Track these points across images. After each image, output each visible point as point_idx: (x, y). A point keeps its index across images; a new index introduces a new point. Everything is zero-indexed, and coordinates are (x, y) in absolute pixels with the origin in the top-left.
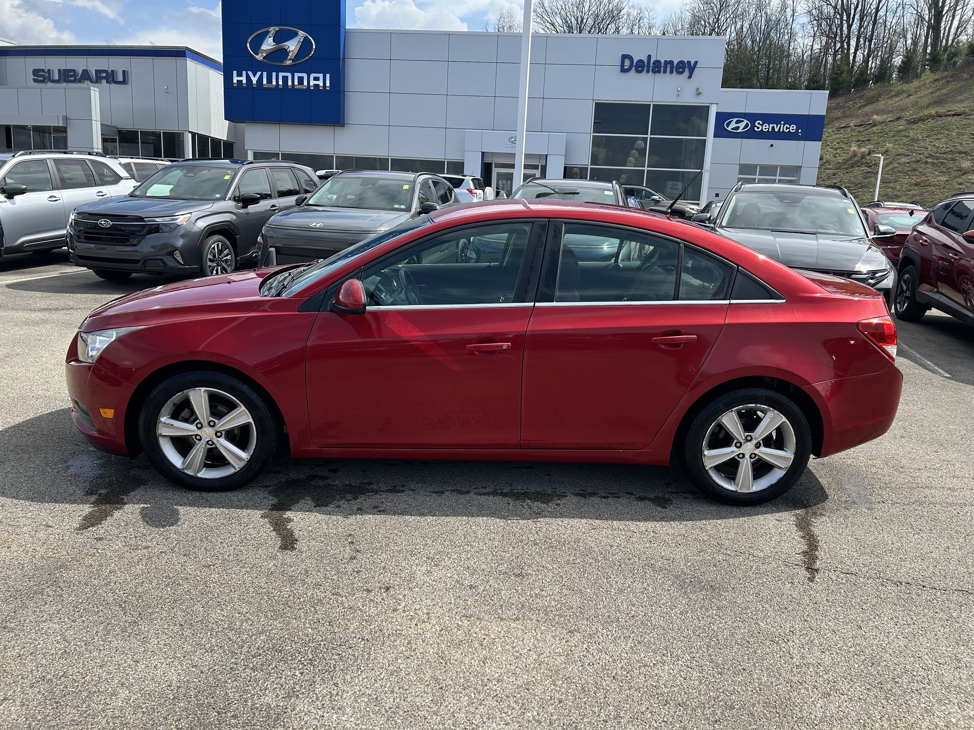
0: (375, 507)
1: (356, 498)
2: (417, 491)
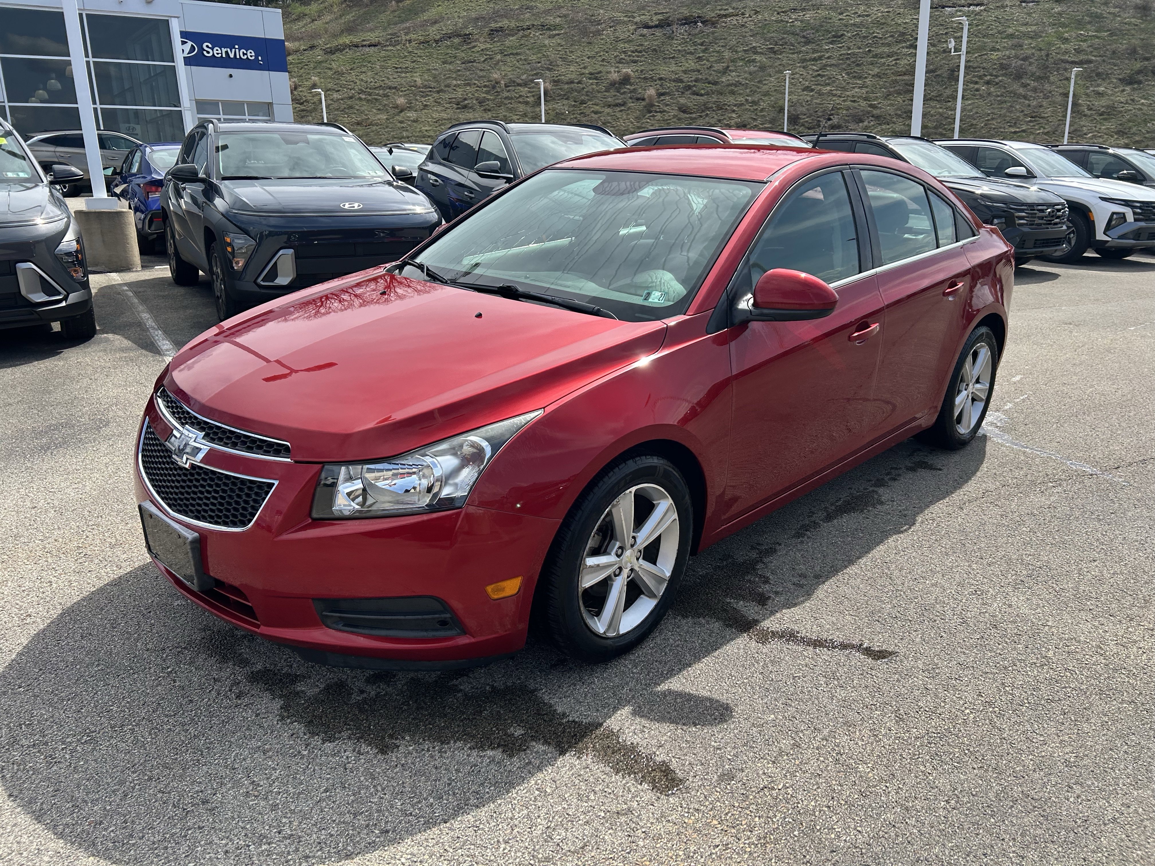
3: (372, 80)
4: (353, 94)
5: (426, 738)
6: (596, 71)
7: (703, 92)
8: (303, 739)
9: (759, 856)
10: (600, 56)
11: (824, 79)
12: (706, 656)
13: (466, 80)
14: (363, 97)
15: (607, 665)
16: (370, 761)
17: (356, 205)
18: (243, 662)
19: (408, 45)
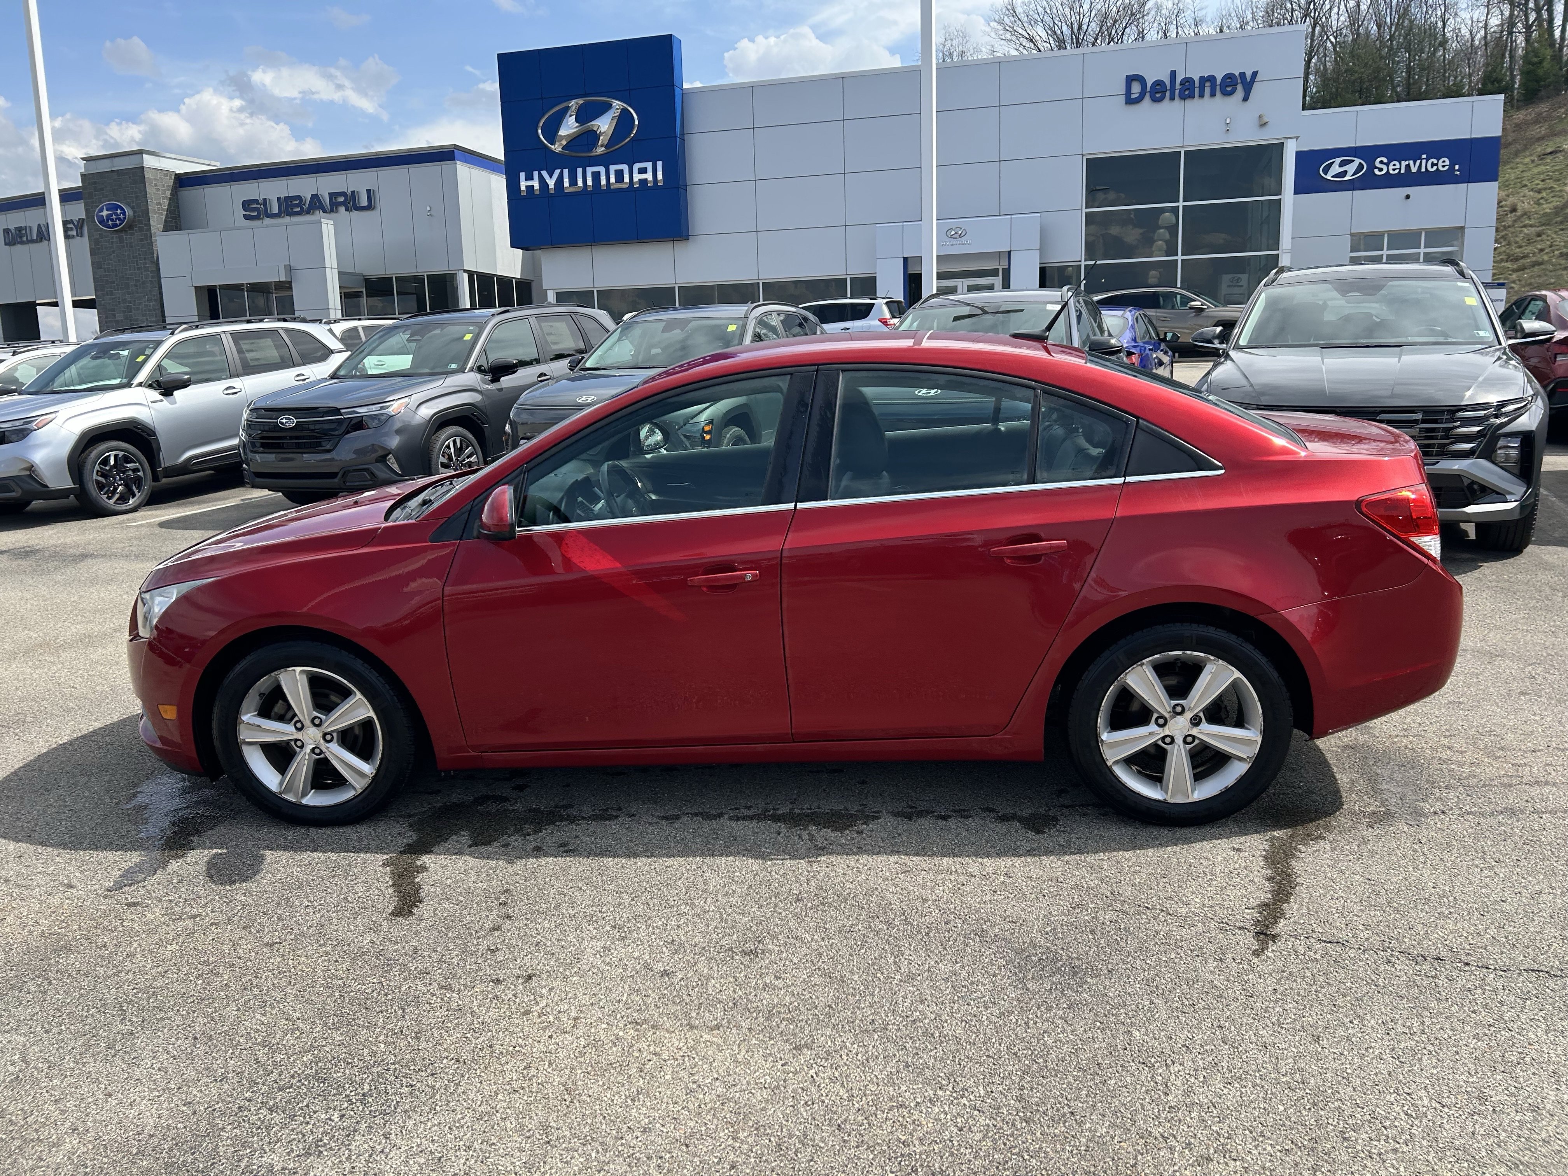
0: (561, 845)
1: (537, 831)
2: (637, 817)
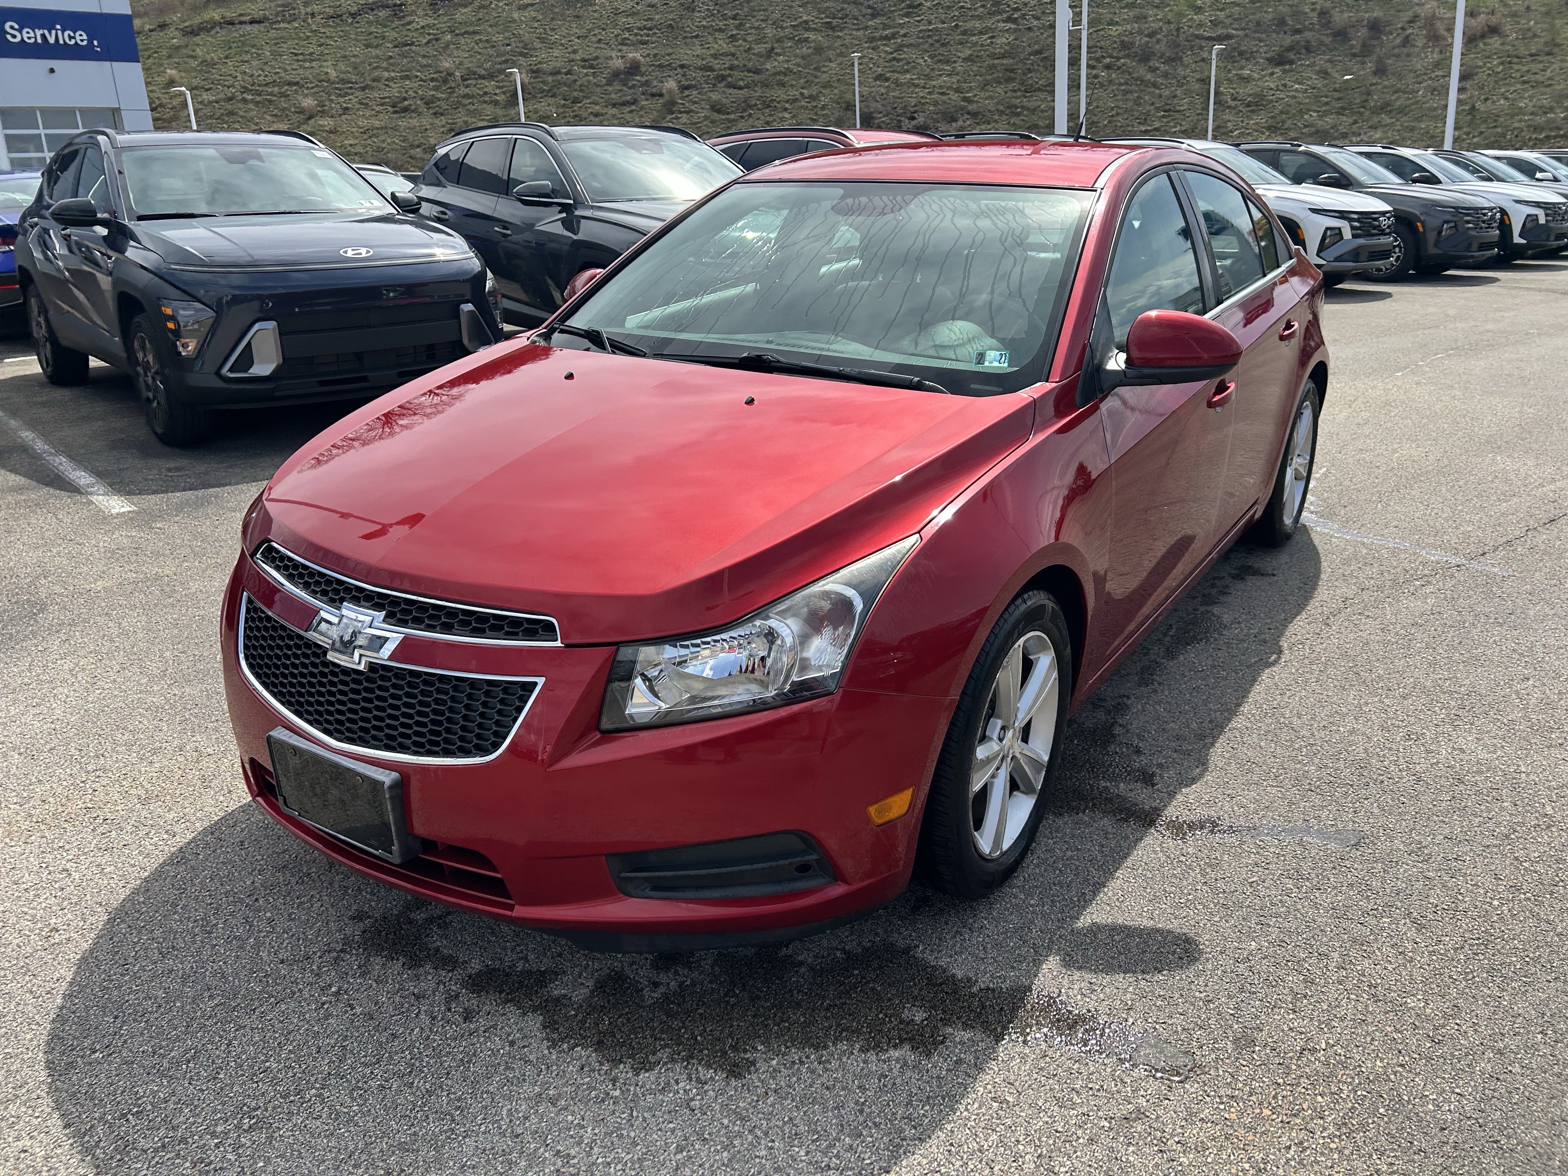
3: (260, 72)
4: (233, 94)
5: (789, 1044)
6: (590, 57)
7: (741, 83)
8: (602, 1072)
9: (1352, 1154)
10: (595, 35)
11: (901, 63)
12: (1118, 868)
13: (402, 71)
14: (250, 97)
15: (989, 898)
16: (721, 1092)
17: (363, 251)
18: (448, 963)
19: (310, 21)
